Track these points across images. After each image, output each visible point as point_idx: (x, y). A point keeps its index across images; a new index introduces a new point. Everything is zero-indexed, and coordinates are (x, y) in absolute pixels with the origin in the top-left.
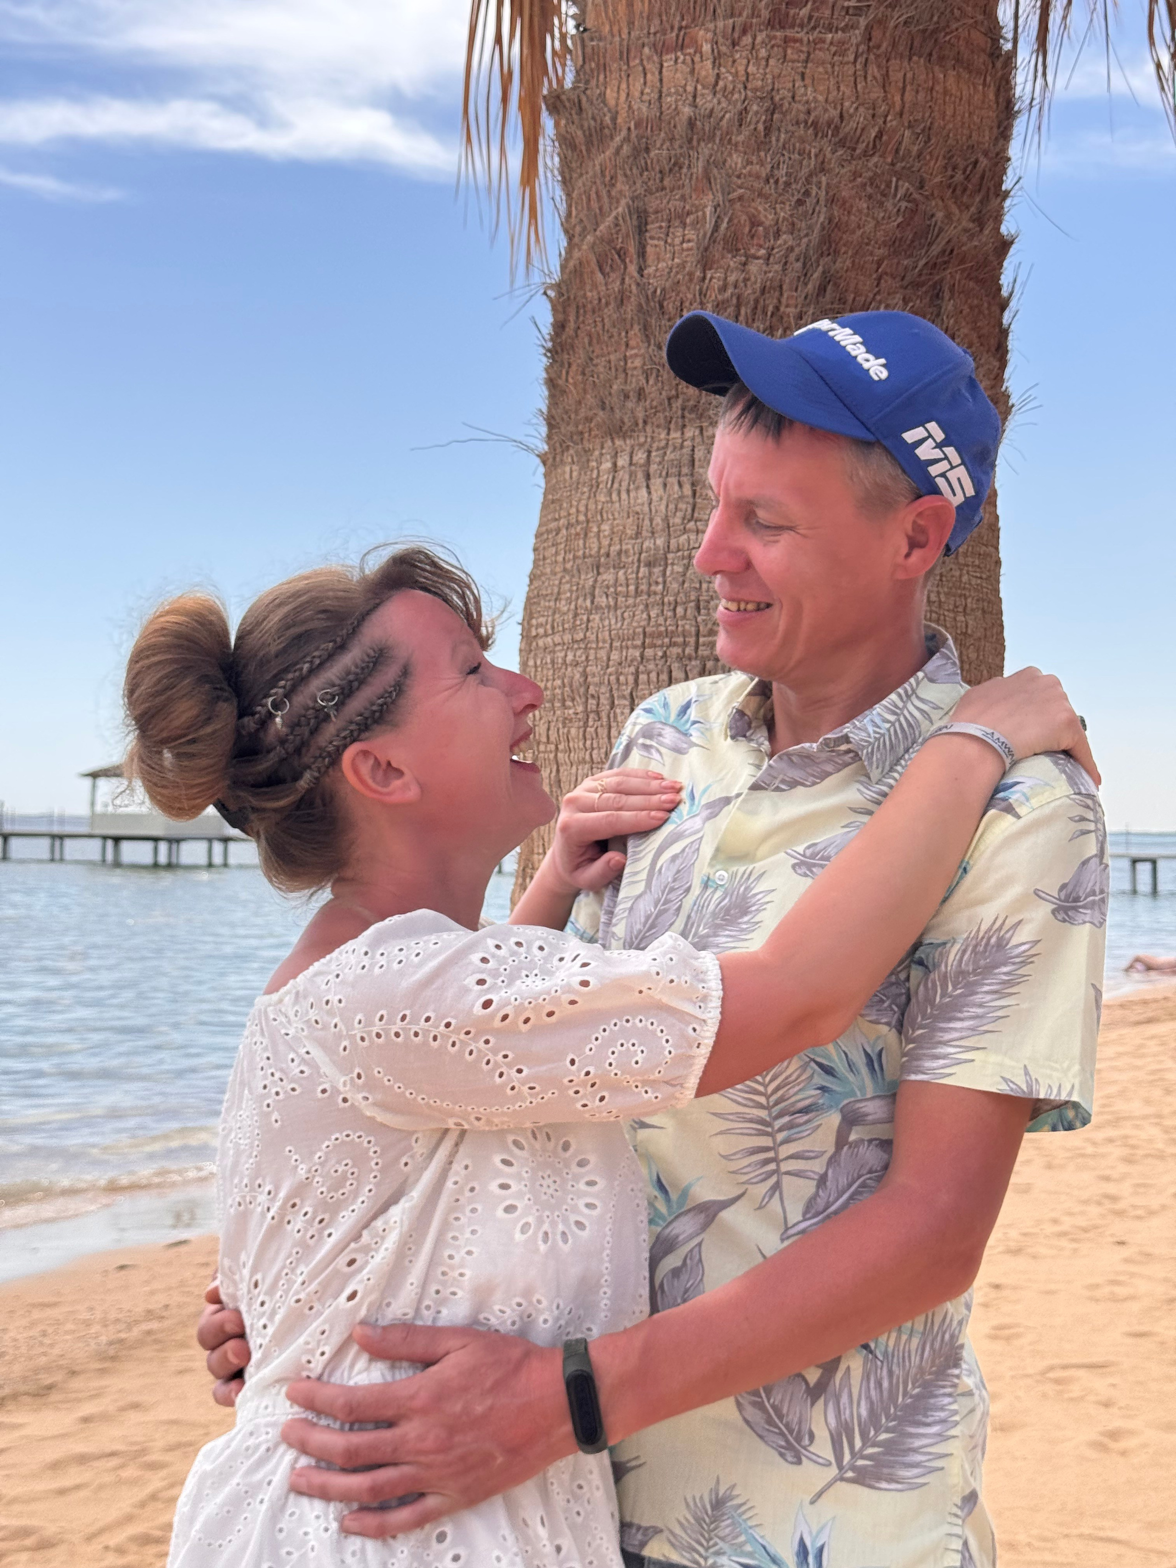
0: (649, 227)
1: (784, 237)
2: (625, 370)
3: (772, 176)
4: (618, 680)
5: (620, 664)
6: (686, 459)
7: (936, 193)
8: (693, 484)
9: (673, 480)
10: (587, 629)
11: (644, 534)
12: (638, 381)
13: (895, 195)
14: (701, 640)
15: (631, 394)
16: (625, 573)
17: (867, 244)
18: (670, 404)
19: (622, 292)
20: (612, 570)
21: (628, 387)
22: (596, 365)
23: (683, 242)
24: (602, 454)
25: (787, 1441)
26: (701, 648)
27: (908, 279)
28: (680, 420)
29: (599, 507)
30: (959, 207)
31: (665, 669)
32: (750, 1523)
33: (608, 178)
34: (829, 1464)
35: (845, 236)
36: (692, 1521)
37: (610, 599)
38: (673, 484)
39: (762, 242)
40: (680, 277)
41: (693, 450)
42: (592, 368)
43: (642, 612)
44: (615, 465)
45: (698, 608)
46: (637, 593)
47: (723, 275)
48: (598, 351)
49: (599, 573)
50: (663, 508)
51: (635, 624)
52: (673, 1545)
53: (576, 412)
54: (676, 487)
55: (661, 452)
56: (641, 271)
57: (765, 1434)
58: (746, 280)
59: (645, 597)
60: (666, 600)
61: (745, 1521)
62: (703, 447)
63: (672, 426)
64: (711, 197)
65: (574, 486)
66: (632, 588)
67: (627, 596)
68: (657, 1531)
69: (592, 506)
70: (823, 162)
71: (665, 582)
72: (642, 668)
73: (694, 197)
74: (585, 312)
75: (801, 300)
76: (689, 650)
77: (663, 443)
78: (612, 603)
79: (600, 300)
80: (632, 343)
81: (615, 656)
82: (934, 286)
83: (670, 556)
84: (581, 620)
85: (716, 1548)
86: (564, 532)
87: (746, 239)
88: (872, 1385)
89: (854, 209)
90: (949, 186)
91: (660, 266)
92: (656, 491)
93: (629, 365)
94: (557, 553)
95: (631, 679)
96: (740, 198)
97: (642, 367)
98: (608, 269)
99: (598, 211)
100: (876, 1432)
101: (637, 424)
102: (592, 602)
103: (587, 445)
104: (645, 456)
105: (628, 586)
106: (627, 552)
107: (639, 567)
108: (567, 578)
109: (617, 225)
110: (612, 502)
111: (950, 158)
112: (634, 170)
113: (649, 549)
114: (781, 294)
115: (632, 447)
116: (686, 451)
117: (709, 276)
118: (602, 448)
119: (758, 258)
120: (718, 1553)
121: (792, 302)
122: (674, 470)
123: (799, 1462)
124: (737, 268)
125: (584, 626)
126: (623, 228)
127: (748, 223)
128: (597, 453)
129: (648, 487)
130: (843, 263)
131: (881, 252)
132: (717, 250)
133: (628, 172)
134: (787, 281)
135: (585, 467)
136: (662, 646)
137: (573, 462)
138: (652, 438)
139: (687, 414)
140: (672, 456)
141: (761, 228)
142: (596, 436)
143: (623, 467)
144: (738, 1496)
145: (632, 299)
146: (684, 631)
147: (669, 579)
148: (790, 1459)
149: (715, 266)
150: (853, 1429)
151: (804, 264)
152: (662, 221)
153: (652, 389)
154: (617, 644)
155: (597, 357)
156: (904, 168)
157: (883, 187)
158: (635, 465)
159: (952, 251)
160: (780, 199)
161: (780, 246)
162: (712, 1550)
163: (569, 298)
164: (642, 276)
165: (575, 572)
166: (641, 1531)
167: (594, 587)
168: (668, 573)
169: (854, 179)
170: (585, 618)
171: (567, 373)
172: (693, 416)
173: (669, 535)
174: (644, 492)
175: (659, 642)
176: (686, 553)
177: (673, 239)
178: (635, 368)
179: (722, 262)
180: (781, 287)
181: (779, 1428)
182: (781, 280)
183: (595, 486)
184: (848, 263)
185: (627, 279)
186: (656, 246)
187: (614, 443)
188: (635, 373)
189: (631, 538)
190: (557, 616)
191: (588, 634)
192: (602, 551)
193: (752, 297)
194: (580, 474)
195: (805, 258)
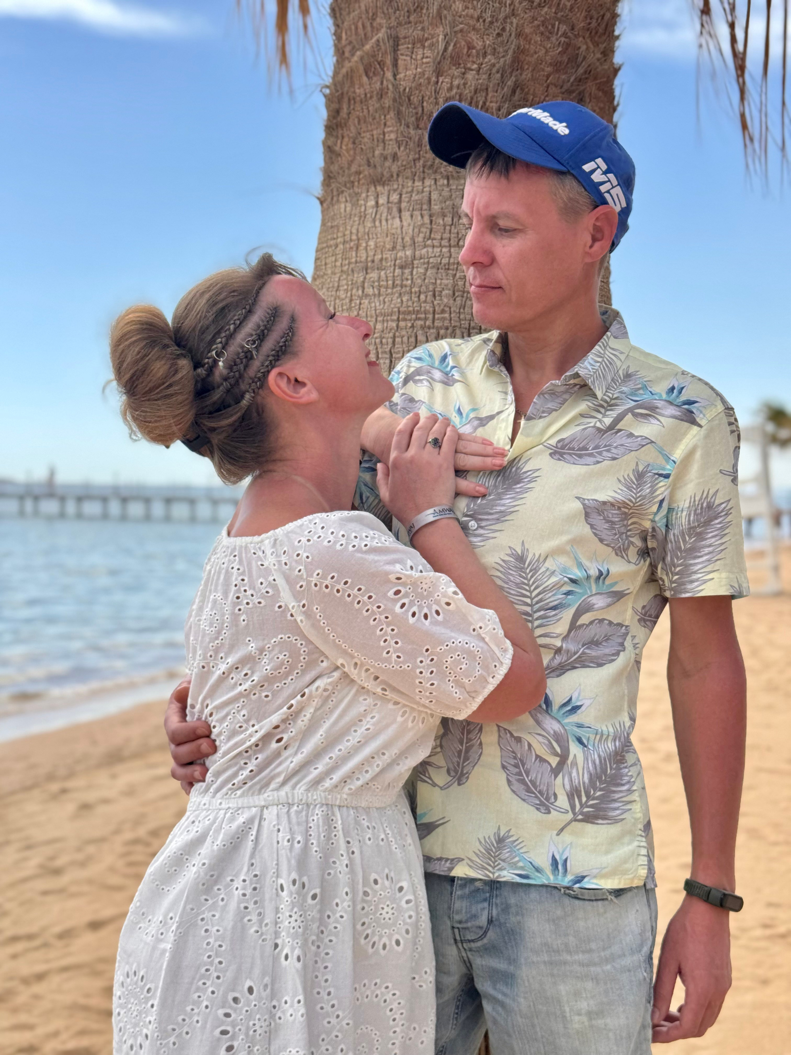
0: (400, 47)
1: (489, 57)
2: (384, 141)
3: (481, 17)
4: (381, 342)
5: (383, 331)
6: (426, 198)
7: (580, 34)
8: (431, 216)
9: (417, 213)
10: (360, 309)
11: (398, 247)
12: (392, 148)
13: (557, 34)
14: (437, 316)
15: (389, 157)
16: (385, 273)
17: (541, 64)
18: (415, 164)
19: (382, 89)
20: (376, 271)
21: (386, 152)
22: (363, 138)
23: (423, 58)
24: (367, 196)
25: (540, 800)
26: (436, 322)
27: (565, 87)
28: (422, 174)
29: (367, 230)
30: (593, 44)
31: (413, 334)
32: (521, 851)
33: (371, 14)
34: (567, 812)
35: (527, 58)
36: (484, 852)
37: (375, 290)
38: (416, 216)
39: (475, 60)
40: (422, 80)
41: (430, 194)
42: (360, 139)
43: (398, 298)
44: (377, 203)
45: (434, 296)
46: (394, 286)
47: (450, 81)
48: (364, 129)
49: (367, 273)
50: (410, 231)
51: (392, 306)
52: (470, 867)
53: (349, 168)
54: (419, 218)
55: (408, 195)
56: (395, 76)
57: (526, 797)
58: (465, 84)
59: (399, 288)
60: (413, 290)
61: (518, 850)
62: (437, 192)
63: (416, 178)
64: (441, 29)
65: (348, 216)
66: (390, 282)
67: (387, 288)
68: (460, 860)
69: (361, 229)
70: (513, 10)
71: (412, 279)
72: (397, 334)
73: (430, 28)
74: (355, 102)
75: (499, 99)
76: (428, 323)
77: (410, 189)
78: (376, 292)
79: (366, 95)
80: (389, 123)
81: (379, 326)
82: (580, 94)
83: (415, 262)
84: (355, 303)
85: (500, 866)
86: (341, 246)
87: (465, 57)
88: (590, 765)
89: (533, 42)
90: (588, 30)
91: (408, 73)
92: (406, 220)
93: (387, 137)
94: (336, 261)
95: (390, 341)
96: (461, 31)
97: (396, 139)
98: (371, 75)
99: (363, 36)
100: (594, 791)
101: (392, 176)
102: (363, 292)
103: (356, 190)
104: (398, 197)
105: (387, 281)
106: (386, 259)
107: (394, 269)
108: (344, 276)
109: (378, 45)
110: (376, 227)
111: (589, 11)
112: (390, 10)
113: (401, 258)
114: (487, 94)
115: (389, 191)
116: (426, 194)
117: (441, 80)
118: (368, 191)
119: (472, 70)
120: (500, 869)
121: (495, 99)
122: (418, 207)
123: (549, 812)
124: (459, 76)
125: (357, 307)
126: (383, 47)
127: (466, 47)
128: (364, 195)
129: (400, 217)
130: (527, 75)
131: (549, 69)
132: (446, 64)
133: (386, 11)
134: (491, 85)
135: (355, 204)
136: (410, 320)
137: (346, 201)
138: (403, 185)
139: (426, 170)
140: (417, 198)
141: (474, 51)
142: (363, 184)
143: (383, 204)
144: (512, 836)
145: (390, 94)
146: (425, 310)
147: (415, 277)
148: (543, 811)
149: (445, 74)
150: (581, 791)
151: (502, 76)
152: (409, 43)
153: (402, 153)
154: (380, 319)
155: (364, 132)
156: (562, 16)
157: (550, 27)
158: (392, 203)
159: (590, 71)
160: (487, 32)
161: (486, 63)
162: (496, 868)
163: (342, 94)
164: (395, 79)
165: (350, 272)
166: (449, 862)
167: (363, 282)
168: (414, 273)
169: (533, 22)
170: (358, 302)
171: (341, 143)
172: (430, 171)
173: (415, 249)
174: (397, 220)
175: (409, 317)
176: (426, 260)
177: (416, 56)
178: (391, 140)
179: (449, 72)
180: (487, 89)
181: (534, 793)
182: (487, 85)
183: (363, 217)
184: (529, 75)
185: (385, 82)
186: (405, 60)
187: (376, 189)
188: (391, 143)
189: (389, 250)
190: (337, 301)
191: (360, 312)
192: (369, 259)
193: (469, 95)
194: (352, 209)
195: (503, 71)
